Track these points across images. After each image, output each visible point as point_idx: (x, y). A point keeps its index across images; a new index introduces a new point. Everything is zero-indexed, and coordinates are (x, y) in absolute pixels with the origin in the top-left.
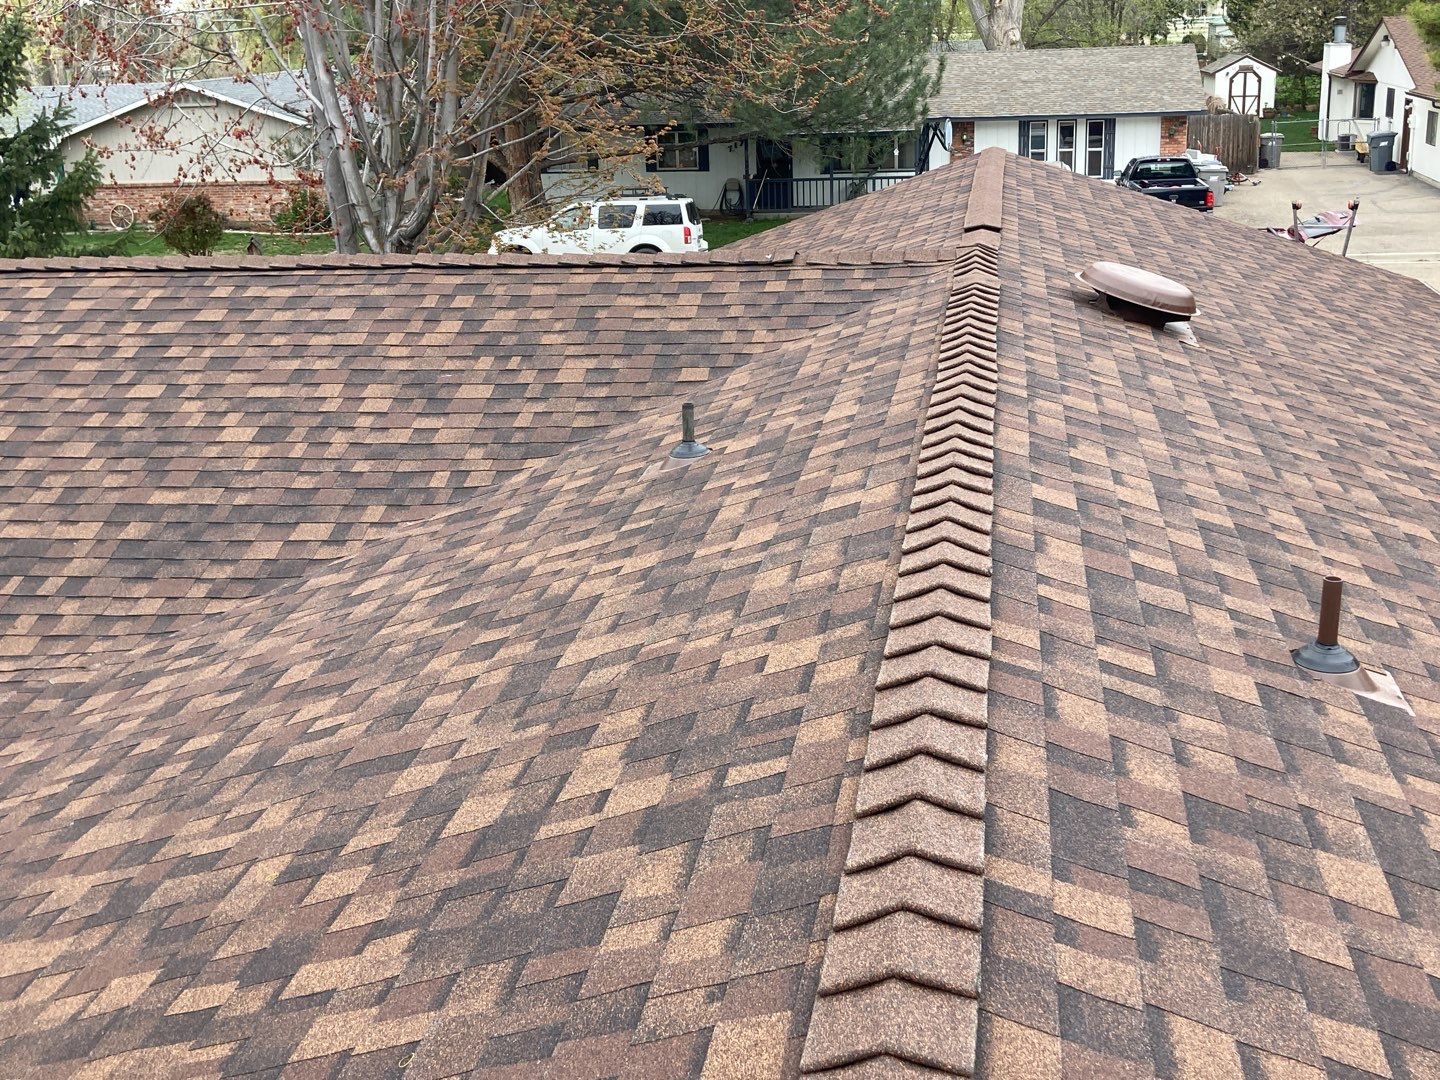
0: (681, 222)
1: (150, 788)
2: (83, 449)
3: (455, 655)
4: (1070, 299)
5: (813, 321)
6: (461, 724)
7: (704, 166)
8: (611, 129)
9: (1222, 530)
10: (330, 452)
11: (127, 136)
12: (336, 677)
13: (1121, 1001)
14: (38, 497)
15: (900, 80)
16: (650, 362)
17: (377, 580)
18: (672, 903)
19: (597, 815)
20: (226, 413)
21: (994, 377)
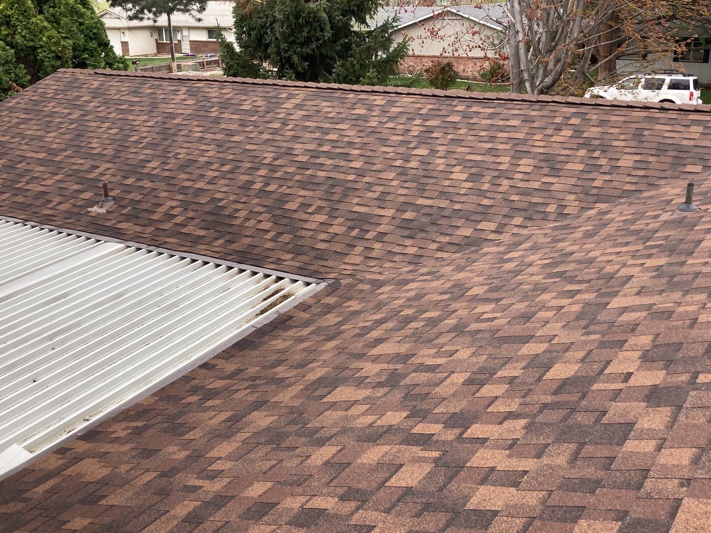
0: (689, 89)
1: (407, 331)
2: (391, 175)
3: (554, 294)
6: (555, 328)
7: (706, 60)
8: (660, 38)
10: (501, 189)
11: (421, 32)
12: (495, 295)
14: (370, 195)
17: (516, 252)
18: (663, 434)
19: (625, 384)
20: (455, 165)
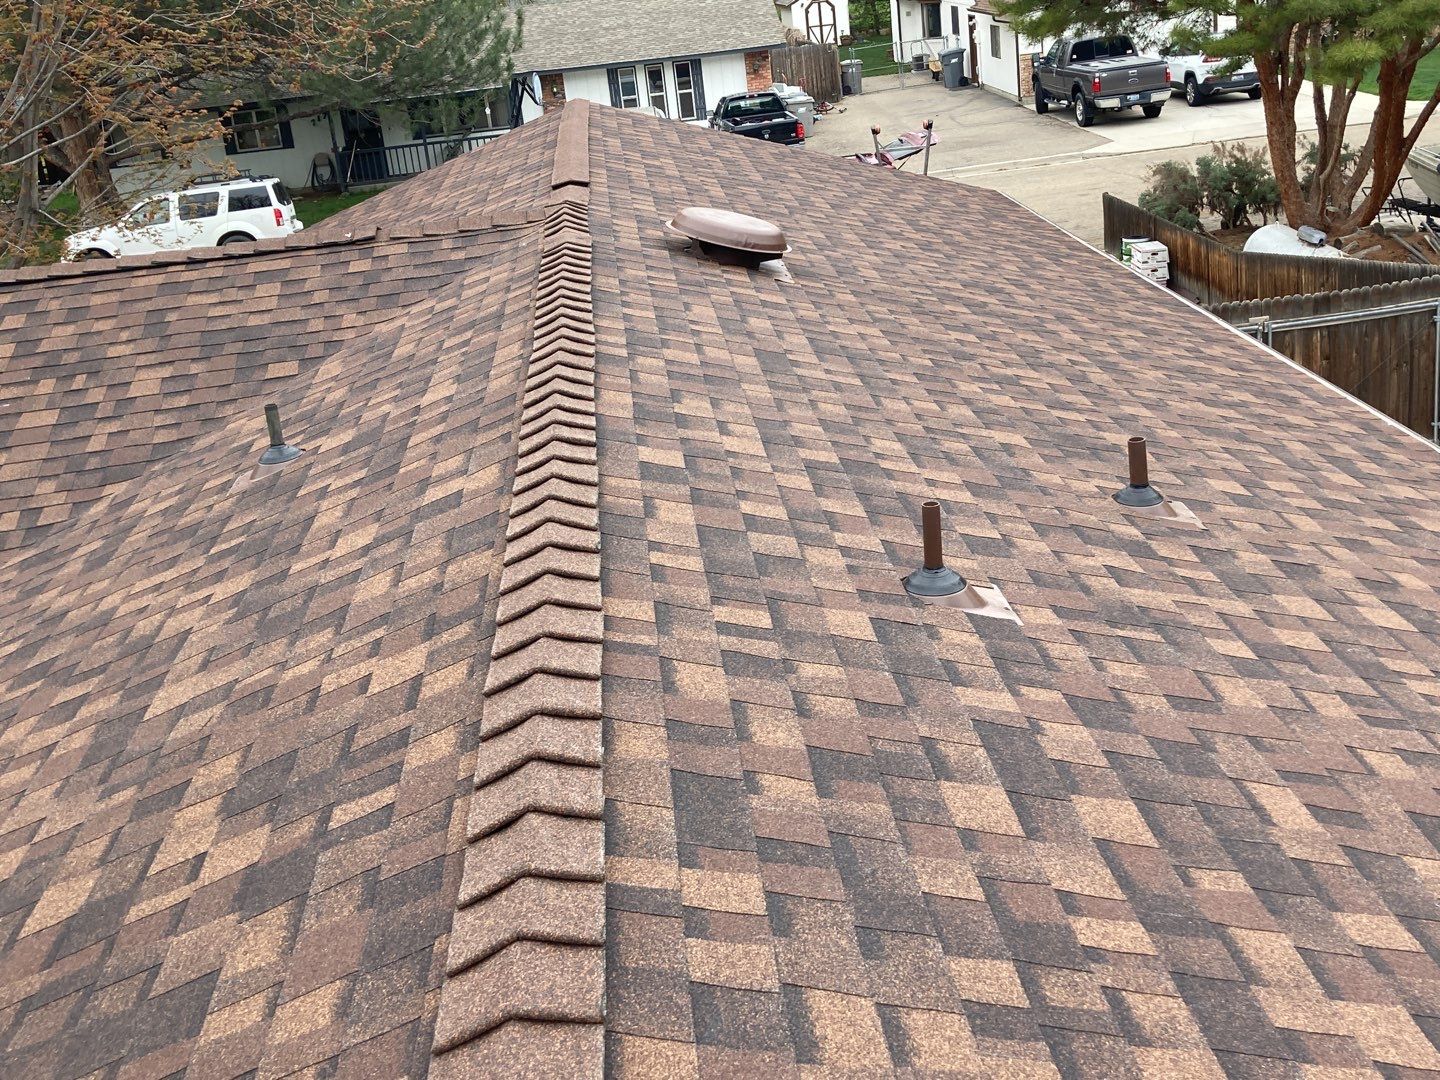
0: (269, 204)
3: (32, 721)
4: (665, 248)
5: (403, 299)
6: (38, 802)
7: (288, 142)
8: (171, 115)
9: (827, 466)
13: (756, 987)
15: (479, 37)
16: (232, 362)
18: (278, 972)
19: (192, 884)
21: (592, 339)
